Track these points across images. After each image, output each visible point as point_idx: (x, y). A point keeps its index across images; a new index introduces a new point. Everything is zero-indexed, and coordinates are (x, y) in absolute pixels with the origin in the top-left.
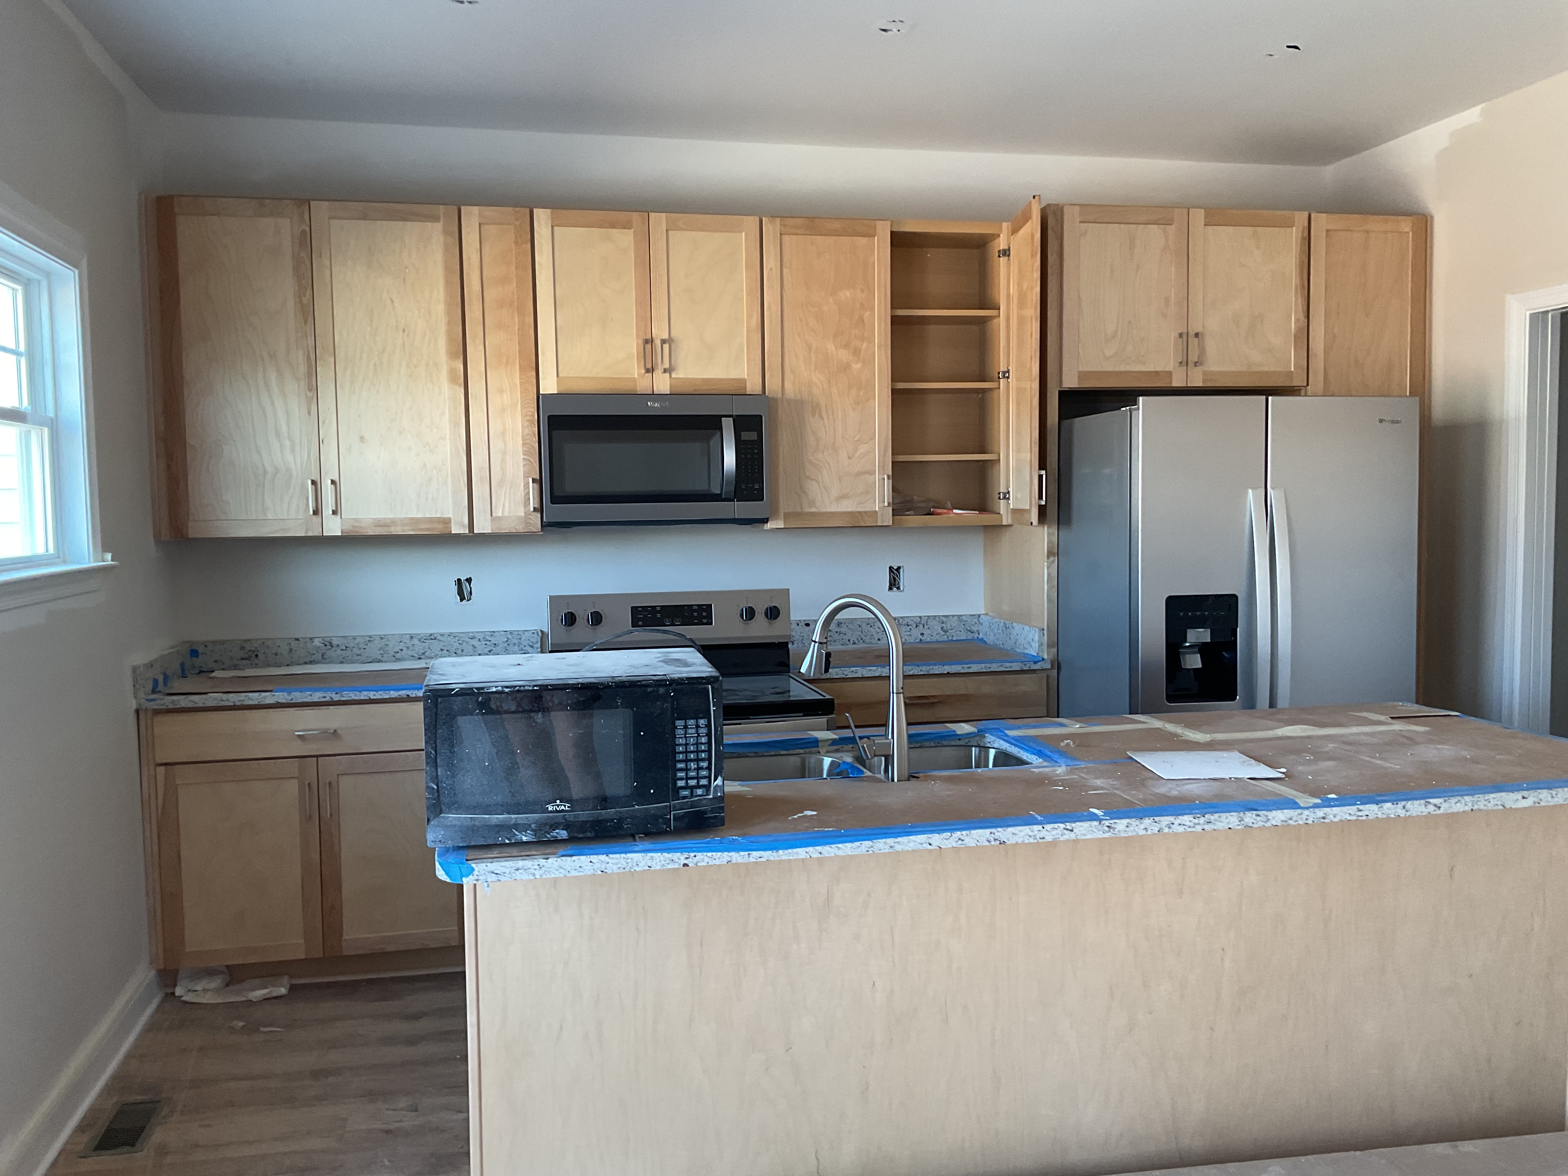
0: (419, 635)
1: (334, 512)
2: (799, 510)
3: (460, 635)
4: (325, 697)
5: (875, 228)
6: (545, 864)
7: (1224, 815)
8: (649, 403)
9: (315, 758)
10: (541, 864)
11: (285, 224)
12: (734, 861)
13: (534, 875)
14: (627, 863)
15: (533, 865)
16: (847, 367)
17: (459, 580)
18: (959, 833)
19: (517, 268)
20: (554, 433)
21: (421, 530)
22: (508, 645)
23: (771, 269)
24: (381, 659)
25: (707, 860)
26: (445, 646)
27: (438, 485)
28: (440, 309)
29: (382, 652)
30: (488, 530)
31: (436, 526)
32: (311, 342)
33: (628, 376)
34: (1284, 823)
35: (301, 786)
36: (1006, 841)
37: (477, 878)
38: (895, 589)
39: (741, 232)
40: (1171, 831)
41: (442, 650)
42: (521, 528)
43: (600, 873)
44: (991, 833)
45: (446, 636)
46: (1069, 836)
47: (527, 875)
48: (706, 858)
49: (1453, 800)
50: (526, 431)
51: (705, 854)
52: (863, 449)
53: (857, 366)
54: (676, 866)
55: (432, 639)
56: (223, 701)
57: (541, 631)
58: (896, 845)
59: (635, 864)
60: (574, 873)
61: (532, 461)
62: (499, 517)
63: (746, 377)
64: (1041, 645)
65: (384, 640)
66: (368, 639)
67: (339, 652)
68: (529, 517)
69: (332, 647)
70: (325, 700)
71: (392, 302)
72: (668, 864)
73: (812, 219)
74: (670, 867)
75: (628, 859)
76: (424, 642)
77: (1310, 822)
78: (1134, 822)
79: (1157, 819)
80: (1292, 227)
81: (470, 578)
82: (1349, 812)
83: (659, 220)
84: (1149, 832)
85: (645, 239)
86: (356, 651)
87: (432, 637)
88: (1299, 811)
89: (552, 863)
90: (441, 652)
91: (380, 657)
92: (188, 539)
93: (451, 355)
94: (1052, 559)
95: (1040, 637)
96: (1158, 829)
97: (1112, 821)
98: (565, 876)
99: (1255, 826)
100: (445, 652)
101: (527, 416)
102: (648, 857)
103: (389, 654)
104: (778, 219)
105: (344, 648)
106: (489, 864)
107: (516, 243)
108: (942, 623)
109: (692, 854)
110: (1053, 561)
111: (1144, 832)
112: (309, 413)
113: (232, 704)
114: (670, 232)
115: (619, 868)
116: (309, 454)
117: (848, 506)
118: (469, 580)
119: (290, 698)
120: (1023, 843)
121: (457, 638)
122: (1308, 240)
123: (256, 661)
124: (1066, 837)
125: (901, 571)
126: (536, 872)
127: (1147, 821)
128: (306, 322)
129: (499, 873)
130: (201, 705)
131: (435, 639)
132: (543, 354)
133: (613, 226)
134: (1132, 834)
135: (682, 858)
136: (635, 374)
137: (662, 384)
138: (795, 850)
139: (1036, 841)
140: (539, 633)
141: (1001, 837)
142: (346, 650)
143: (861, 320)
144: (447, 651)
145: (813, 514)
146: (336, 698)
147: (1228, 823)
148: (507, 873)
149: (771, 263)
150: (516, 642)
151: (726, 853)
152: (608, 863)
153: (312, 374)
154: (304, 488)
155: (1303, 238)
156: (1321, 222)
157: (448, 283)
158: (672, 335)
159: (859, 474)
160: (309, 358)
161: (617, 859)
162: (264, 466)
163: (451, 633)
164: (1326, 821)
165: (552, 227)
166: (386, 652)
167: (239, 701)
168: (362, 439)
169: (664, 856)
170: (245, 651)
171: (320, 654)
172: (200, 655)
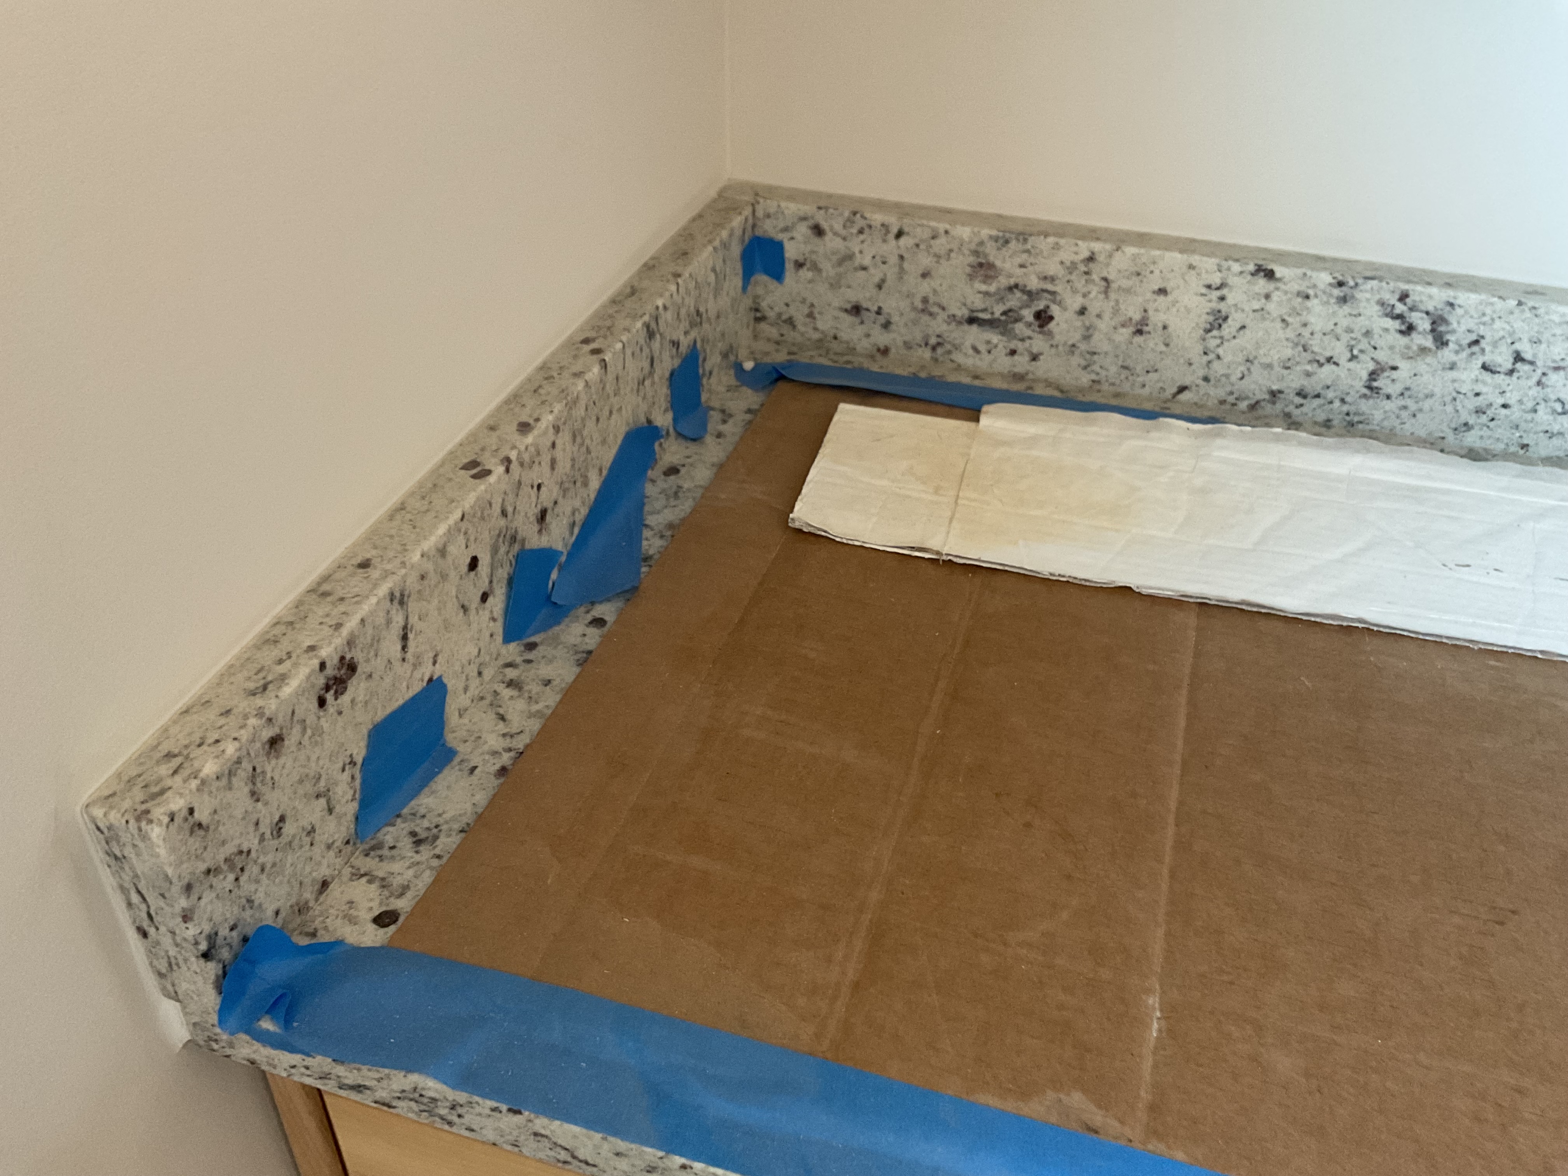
170: (992, 288)
171: (1363, 369)
172: (789, 266)
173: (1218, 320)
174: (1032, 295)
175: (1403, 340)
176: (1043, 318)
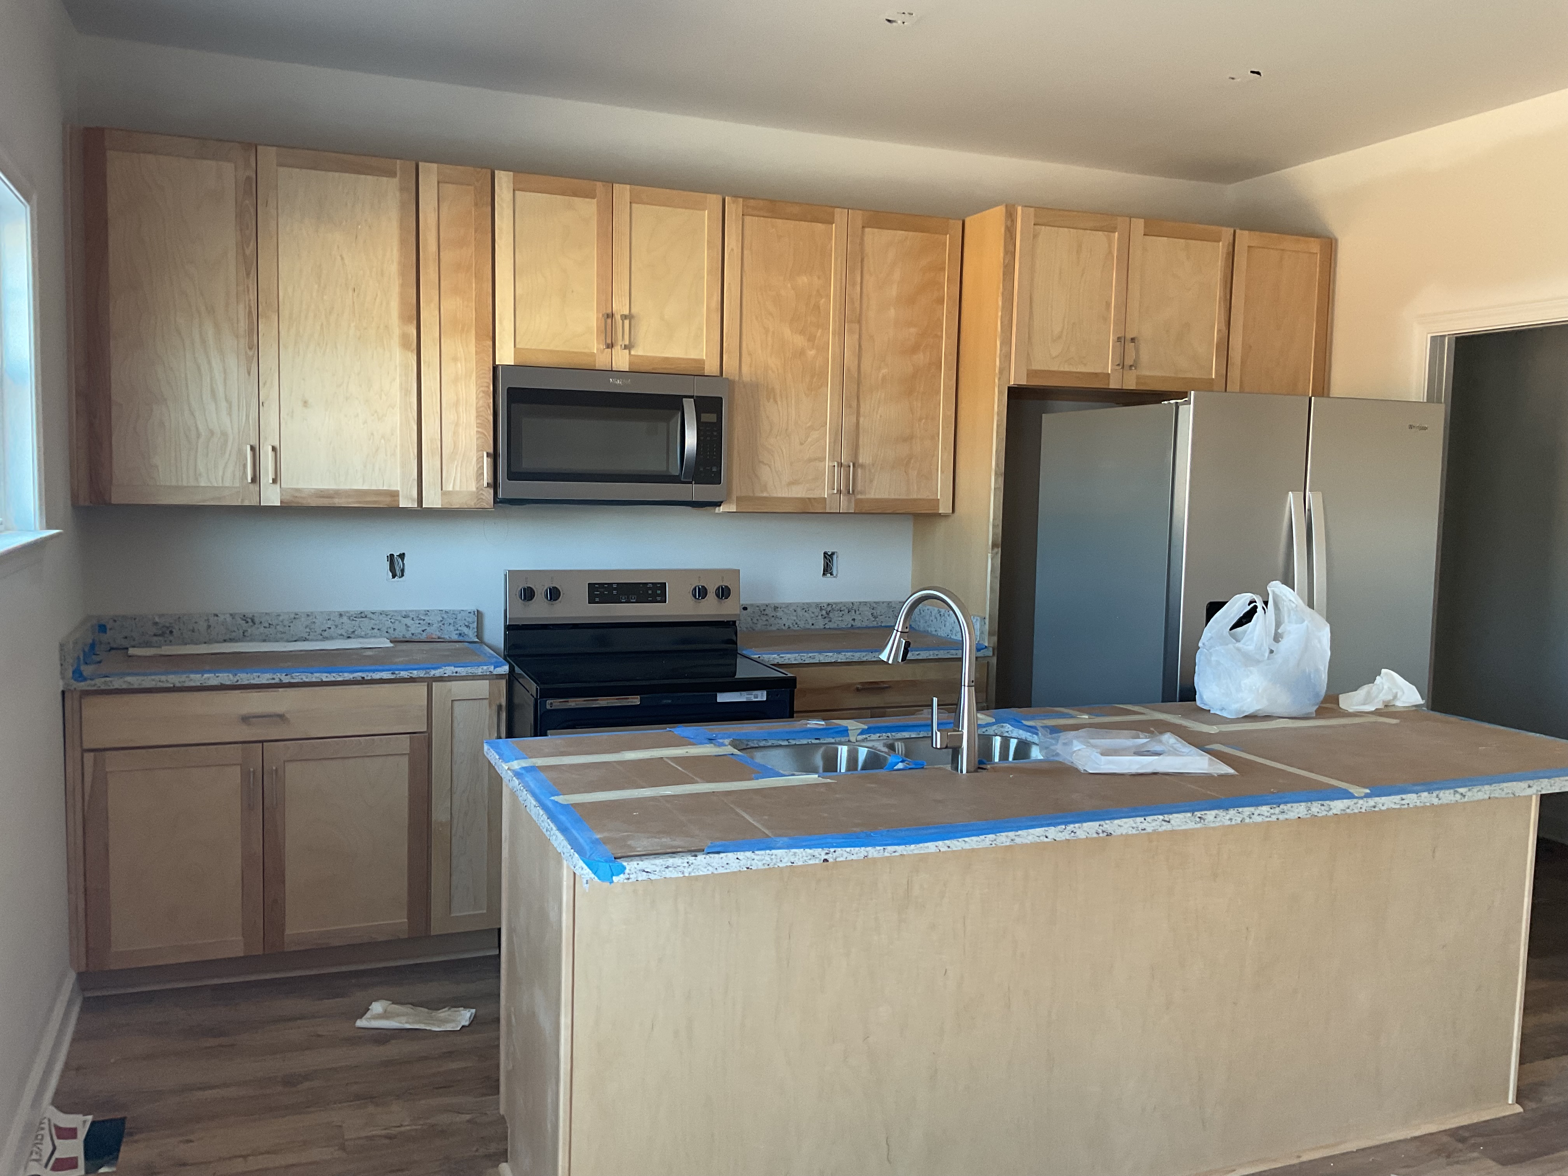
0: (348, 612)
1: (274, 481)
2: (751, 495)
3: (393, 614)
4: (274, 679)
5: (833, 215)
6: (694, 861)
7: (1295, 805)
8: (611, 380)
9: (261, 744)
10: (690, 862)
11: (228, 168)
12: (870, 856)
13: (683, 873)
14: (772, 859)
15: (683, 863)
16: (802, 353)
17: (392, 555)
18: (1072, 826)
19: (476, 232)
20: (513, 405)
21: (367, 502)
22: (443, 624)
23: (732, 250)
24: (307, 637)
25: (845, 855)
26: (376, 624)
27: (386, 455)
28: (393, 268)
29: (308, 630)
30: (438, 505)
31: (381, 499)
32: (253, 297)
33: (586, 351)
34: (1343, 812)
35: (246, 775)
36: (1112, 833)
37: (628, 876)
38: (829, 575)
39: (704, 210)
40: (1251, 820)
41: (373, 629)
42: (472, 503)
43: (746, 869)
44: (1100, 825)
45: (377, 614)
46: (1166, 827)
47: (676, 873)
48: (845, 853)
49: (1475, 790)
50: (481, 403)
51: (844, 849)
52: (815, 435)
53: (811, 353)
54: (817, 862)
55: (362, 617)
56: (163, 682)
57: (478, 611)
58: (1016, 838)
59: (779, 860)
60: (721, 870)
61: (486, 434)
62: (449, 492)
63: (704, 358)
64: (982, 633)
65: (311, 617)
66: (293, 616)
67: (262, 629)
68: (481, 492)
69: (254, 624)
70: (273, 682)
71: (342, 258)
72: (810, 859)
73: (772, 201)
74: (811, 862)
75: (772, 855)
76: (353, 620)
77: (1363, 810)
78: (1221, 813)
79: (1240, 810)
80: (1219, 241)
81: (404, 554)
82: (1394, 801)
83: (623, 192)
84: (1233, 822)
85: (608, 211)
86: (280, 628)
87: (363, 615)
88: (1355, 800)
89: (701, 860)
90: (373, 631)
91: (306, 635)
92: (110, 504)
93: (404, 319)
94: (996, 550)
95: (981, 626)
96: (1240, 819)
97: (1203, 813)
98: (712, 873)
99: (1320, 815)
100: (376, 631)
101: (482, 386)
102: (791, 853)
103: (315, 632)
104: (741, 200)
105: (267, 625)
106: (640, 863)
107: (476, 204)
108: (873, 609)
109: (832, 850)
110: (997, 553)
111: (1229, 823)
112: (249, 373)
113: (172, 685)
114: (634, 205)
115: (764, 864)
116: (247, 416)
117: (798, 492)
118: (402, 556)
119: (236, 680)
120: (1127, 835)
121: (389, 617)
122: (1231, 255)
123: (171, 638)
124: (1164, 828)
125: (835, 557)
126: (685, 870)
127: (1232, 812)
128: (248, 274)
129: (649, 871)
130: (136, 686)
131: (366, 617)
132: (501, 323)
133: (575, 194)
134: (1219, 824)
135: (823, 853)
136: (594, 349)
137: (621, 361)
138: (926, 844)
139: (1138, 832)
140: (476, 613)
141: (1109, 829)
142: (269, 627)
143: (817, 307)
144: (378, 629)
145: (765, 498)
146: (286, 679)
147: (1298, 813)
148: (658, 870)
149: (732, 243)
150: (452, 621)
151: (863, 848)
152: (753, 859)
153: (253, 331)
154: (241, 452)
155: (1228, 254)
156: (1245, 238)
157: (403, 242)
158: (633, 311)
159: (810, 460)
160: (250, 313)
161: (762, 855)
162: (197, 429)
163: (383, 611)
164: (1376, 809)
165: (514, 190)
166: (312, 630)
167: (180, 682)
168: (305, 403)
169: (806, 852)
170: (158, 627)
171: (241, 632)
172: (108, 630)
173: (209, 627)
174: (168, 628)
175: (246, 625)
176: (171, 632)
